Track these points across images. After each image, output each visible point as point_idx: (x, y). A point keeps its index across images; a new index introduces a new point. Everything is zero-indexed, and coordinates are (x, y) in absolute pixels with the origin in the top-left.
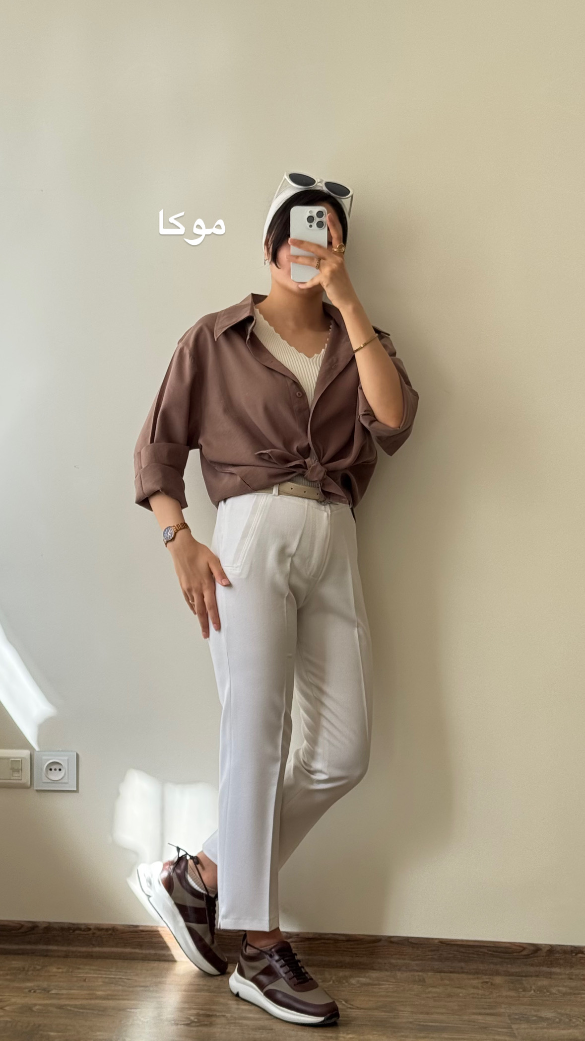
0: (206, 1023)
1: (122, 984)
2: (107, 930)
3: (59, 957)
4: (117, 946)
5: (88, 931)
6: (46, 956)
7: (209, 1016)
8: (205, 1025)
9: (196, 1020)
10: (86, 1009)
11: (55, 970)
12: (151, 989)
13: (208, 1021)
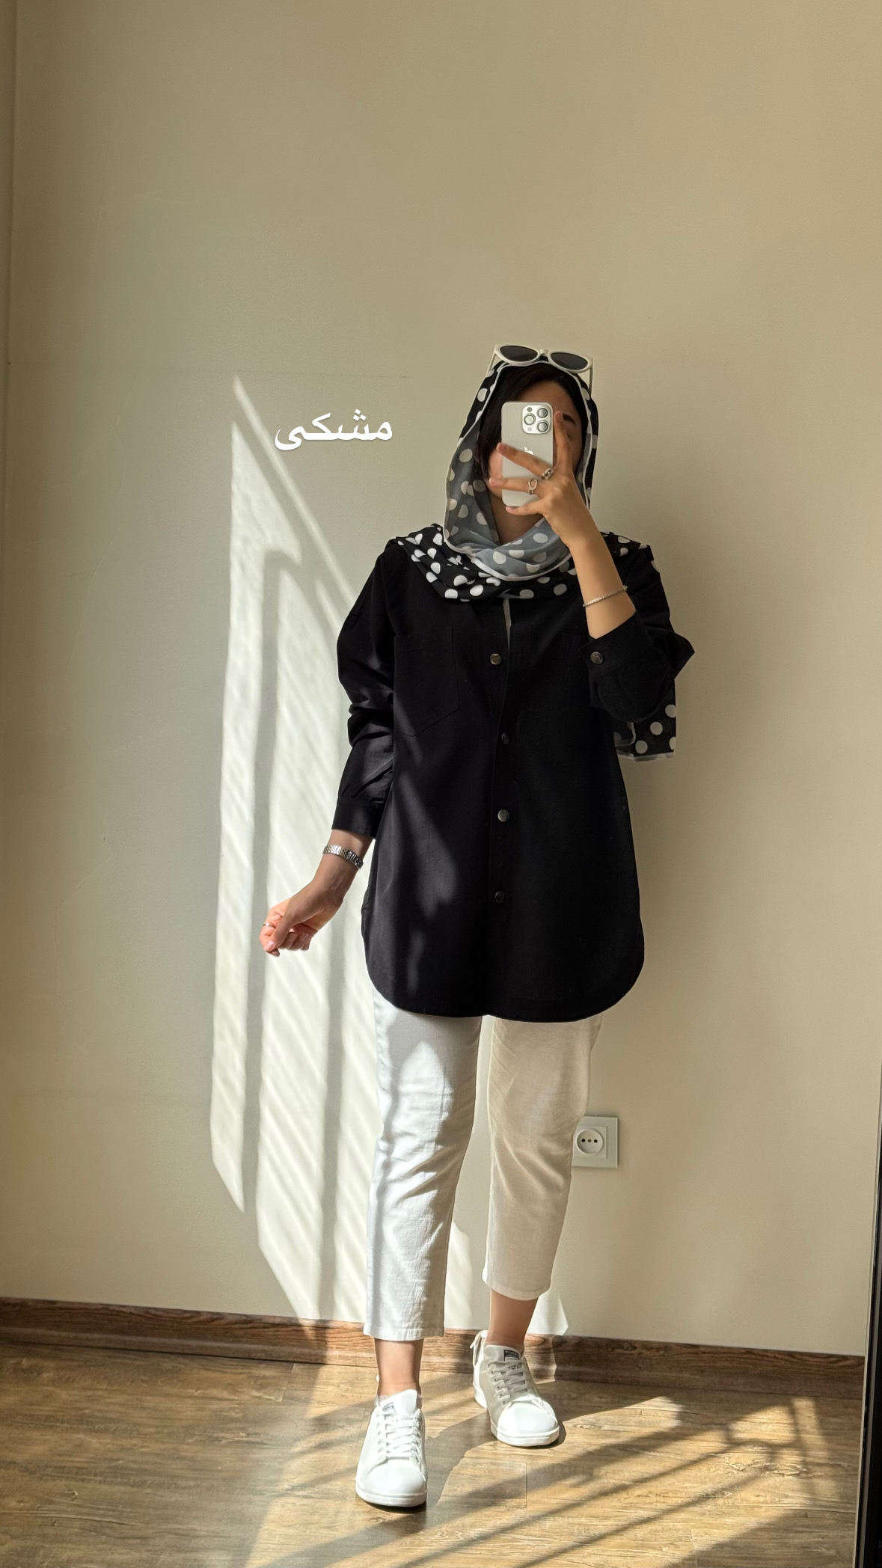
0: (820, 1474)
1: (691, 1420)
2: (658, 1349)
3: (595, 1382)
4: (670, 1370)
5: (631, 1350)
6: (578, 1380)
9: (805, 1470)
11: (596, 1399)
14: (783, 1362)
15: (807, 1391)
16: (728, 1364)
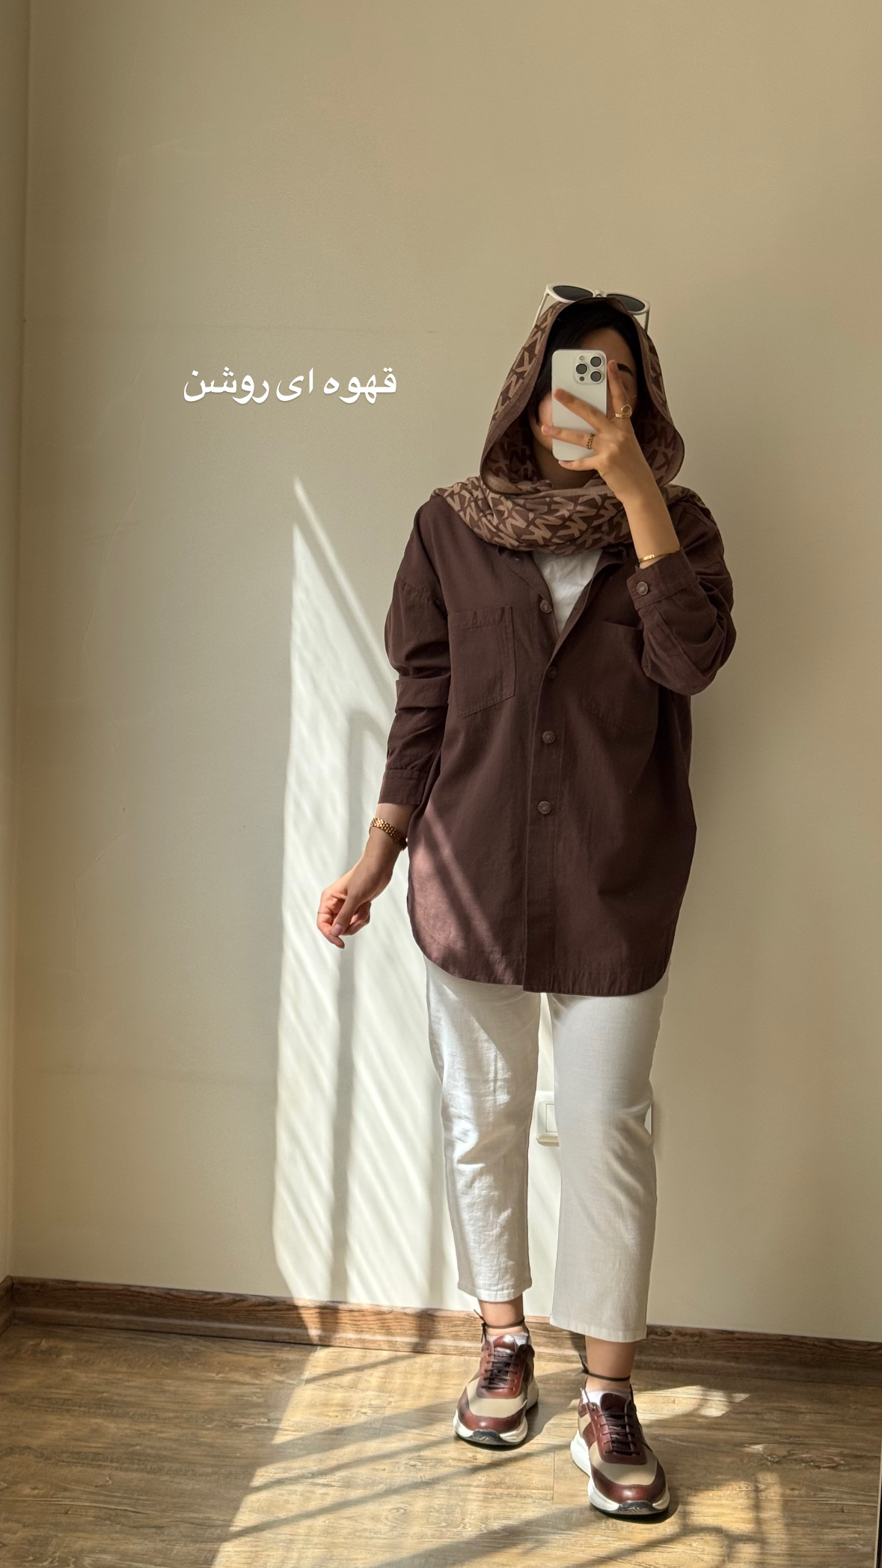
0: (857, 1466)
2: (692, 1335)
4: (705, 1357)
7: (857, 1457)
8: (858, 1469)
9: (842, 1462)
10: (690, 1442)
12: (766, 1417)
13: (859, 1464)
14: (824, 1350)
16: (764, 1350)
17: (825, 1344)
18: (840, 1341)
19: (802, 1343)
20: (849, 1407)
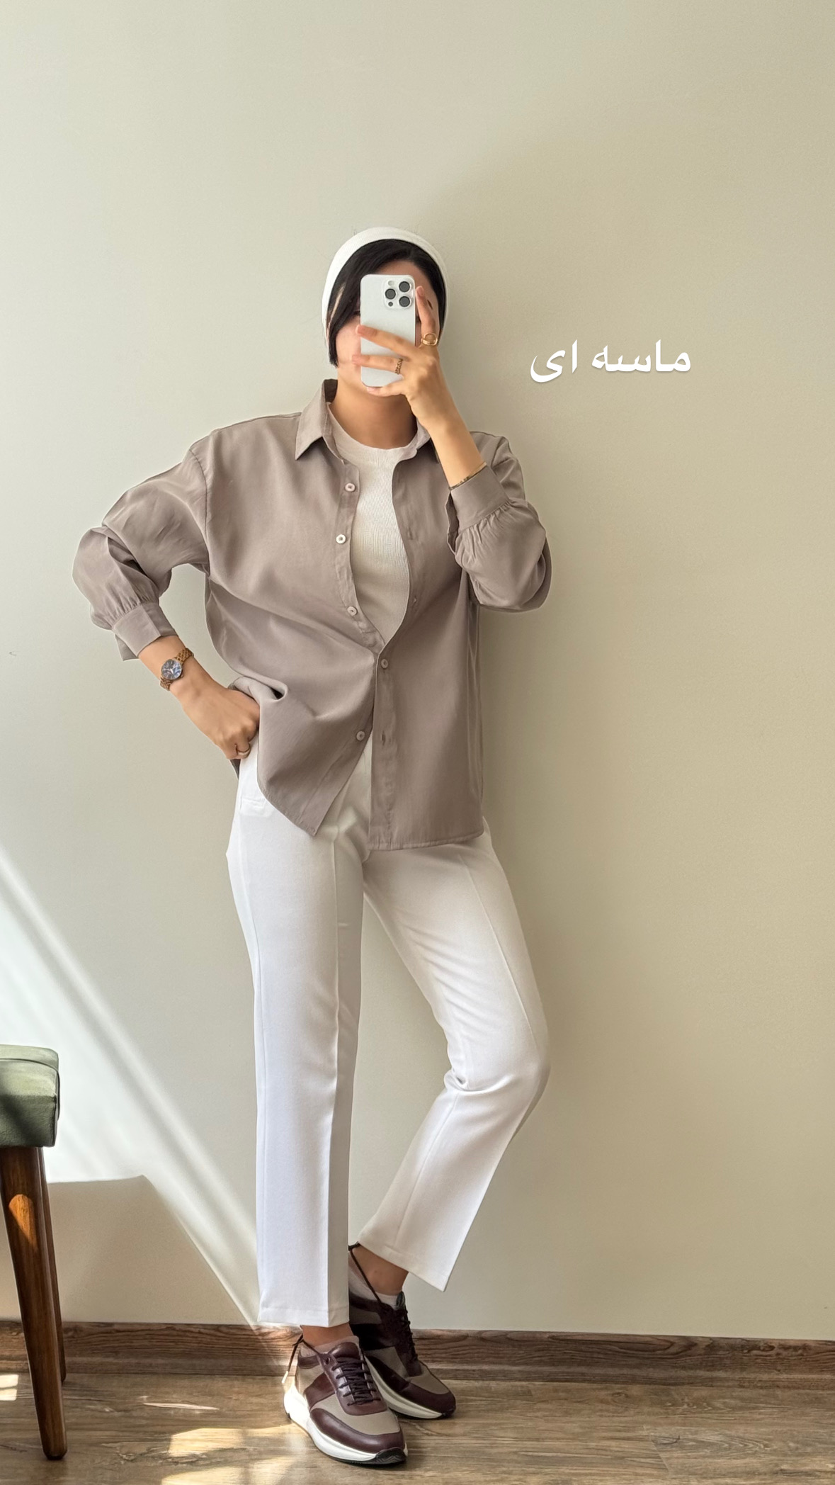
14: (209, 1337)
15: (235, 1370)
16: (146, 1343)
17: (212, 1332)
18: (228, 1326)
19: (189, 1331)
20: (231, 1398)
